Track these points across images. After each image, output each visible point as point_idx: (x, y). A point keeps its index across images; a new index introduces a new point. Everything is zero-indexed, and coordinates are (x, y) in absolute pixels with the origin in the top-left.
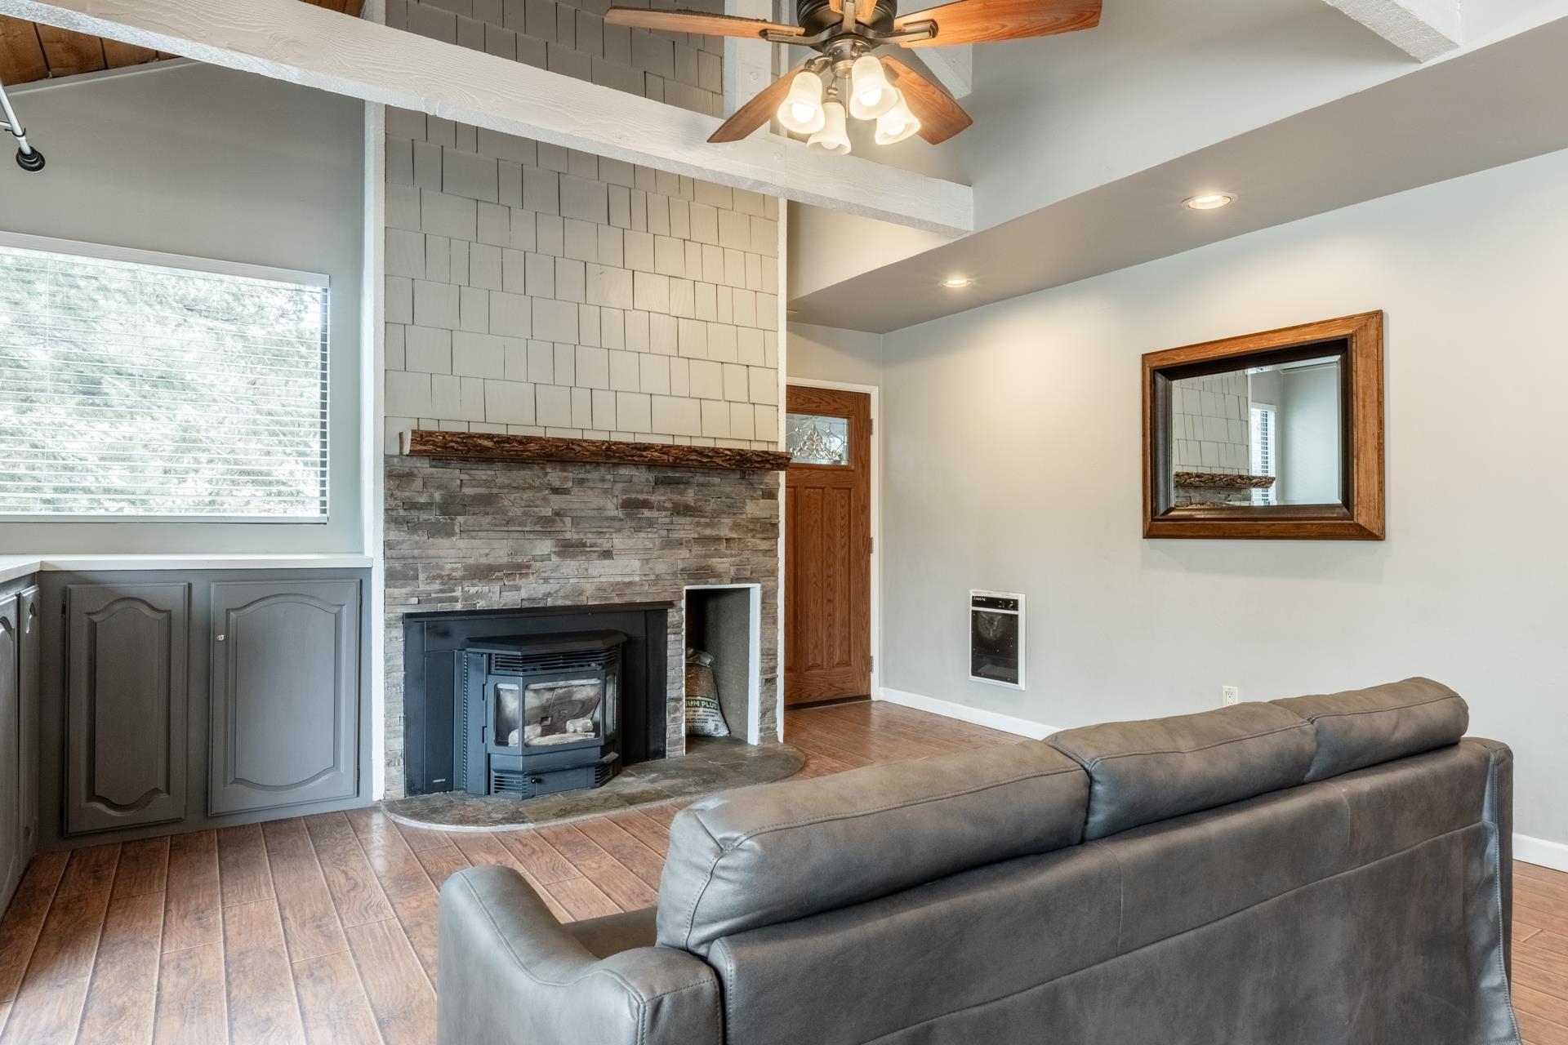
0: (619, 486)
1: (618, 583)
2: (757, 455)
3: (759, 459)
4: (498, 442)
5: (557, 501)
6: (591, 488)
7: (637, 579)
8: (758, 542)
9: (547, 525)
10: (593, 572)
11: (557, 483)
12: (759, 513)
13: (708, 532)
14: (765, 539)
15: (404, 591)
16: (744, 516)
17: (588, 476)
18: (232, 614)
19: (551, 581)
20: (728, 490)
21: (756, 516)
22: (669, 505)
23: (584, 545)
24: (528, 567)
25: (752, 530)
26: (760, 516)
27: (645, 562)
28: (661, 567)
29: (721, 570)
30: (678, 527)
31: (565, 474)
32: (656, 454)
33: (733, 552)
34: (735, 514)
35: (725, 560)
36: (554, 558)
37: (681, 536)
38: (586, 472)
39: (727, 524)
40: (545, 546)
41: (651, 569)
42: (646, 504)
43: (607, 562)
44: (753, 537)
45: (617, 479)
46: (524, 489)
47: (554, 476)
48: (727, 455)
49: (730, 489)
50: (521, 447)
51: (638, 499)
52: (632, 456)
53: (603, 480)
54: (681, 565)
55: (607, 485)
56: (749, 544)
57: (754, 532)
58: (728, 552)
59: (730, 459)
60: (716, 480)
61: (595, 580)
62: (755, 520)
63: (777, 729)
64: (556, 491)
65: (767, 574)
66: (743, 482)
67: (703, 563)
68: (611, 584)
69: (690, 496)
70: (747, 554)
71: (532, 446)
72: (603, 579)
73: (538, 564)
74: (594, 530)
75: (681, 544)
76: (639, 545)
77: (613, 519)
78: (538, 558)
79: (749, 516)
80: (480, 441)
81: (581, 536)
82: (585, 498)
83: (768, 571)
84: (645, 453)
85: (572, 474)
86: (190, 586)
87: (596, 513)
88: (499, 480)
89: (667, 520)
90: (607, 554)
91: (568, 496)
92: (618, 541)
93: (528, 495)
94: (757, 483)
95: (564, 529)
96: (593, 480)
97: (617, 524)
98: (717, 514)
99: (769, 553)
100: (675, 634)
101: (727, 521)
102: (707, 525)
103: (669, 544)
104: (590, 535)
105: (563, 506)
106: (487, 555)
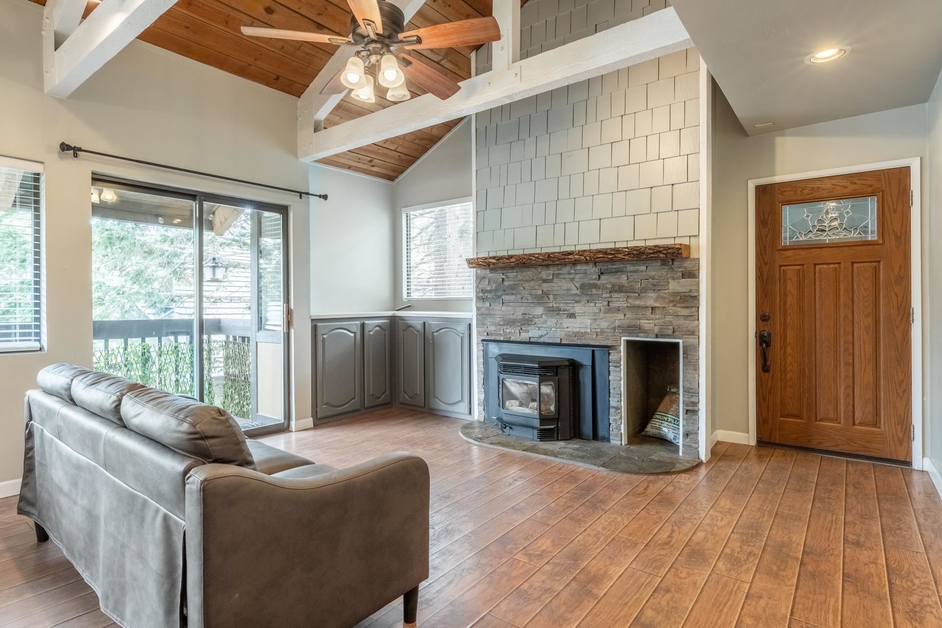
0: (578, 276)
1: (578, 332)
2: (650, 249)
3: (652, 252)
4: (498, 260)
5: (546, 286)
6: (564, 278)
7: (589, 331)
8: (679, 309)
9: (541, 299)
10: (565, 325)
11: (544, 277)
12: (679, 289)
13: (637, 302)
14: (685, 307)
15: (482, 329)
16: (667, 291)
17: (560, 272)
18: (435, 334)
19: (542, 329)
20: (653, 273)
21: (677, 291)
22: (609, 286)
23: (560, 310)
24: (532, 321)
25: (673, 301)
26: (680, 291)
27: (594, 321)
28: (604, 324)
29: (647, 328)
30: (614, 299)
31: (549, 272)
32: (576, 256)
33: (657, 316)
34: (659, 290)
35: (650, 321)
36: (544, 316)
37: (618, 305)
38: (558, 270)
39: (652, 297)
40: (539, 310)
41: (598, 325)
42: (595, 286)
43: (571, 320)
44: (674, 306)
45: (577, 272)
46: (530, 281)
47: (545, 274)
48: (626, 251)
49: (654, 273)
50: (508, 261)
51: (590, 283)
52: (564, 259)
53: (570, 274)
54: (617, 323)
55: (572, 276)
56: (671, 311)
57: (675, 303)
58: (653, 316)
59: (628, 254)
60: (643, 268)
61: (565, 330)
62: (675, 294)
63: (700, 449)
64: (545, 281)
65: (688, 333)
66: (666, 267)
67: (634, 322)
68: (574, 332)
69: (623, 279)
70: (668, 318)
71: (513, 260)
72: (569, 330)
73: (536, 319)
74: (564, 302)
75: (619, 310)
76: (591, 310)
77: (575, 295)
78: (536, 317)
79: (670, 291)
80: (490, 260)
81: (558, 305)
82: (560, 284)
83: (688, 331)
84: (570, 257)
85: (552, 270)
86: (424, 323)
87: (565, 292)
88: (520, 277)
89: (608, 295)
90: (572, 316)
91: (552, 284)
92: (578, 309)
93: (532, 284)
94: (677, 268)
95: (549, 301)
96: (564, 274)
97: (577, 298)
98: (644, 290)
99: (689, 318)
100: (615, 367)
101: (653, 295)
102: (637, 298)
103: (609, 309)
104: (562, 305)
105: (549, 289)
106: (513, 314)
